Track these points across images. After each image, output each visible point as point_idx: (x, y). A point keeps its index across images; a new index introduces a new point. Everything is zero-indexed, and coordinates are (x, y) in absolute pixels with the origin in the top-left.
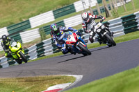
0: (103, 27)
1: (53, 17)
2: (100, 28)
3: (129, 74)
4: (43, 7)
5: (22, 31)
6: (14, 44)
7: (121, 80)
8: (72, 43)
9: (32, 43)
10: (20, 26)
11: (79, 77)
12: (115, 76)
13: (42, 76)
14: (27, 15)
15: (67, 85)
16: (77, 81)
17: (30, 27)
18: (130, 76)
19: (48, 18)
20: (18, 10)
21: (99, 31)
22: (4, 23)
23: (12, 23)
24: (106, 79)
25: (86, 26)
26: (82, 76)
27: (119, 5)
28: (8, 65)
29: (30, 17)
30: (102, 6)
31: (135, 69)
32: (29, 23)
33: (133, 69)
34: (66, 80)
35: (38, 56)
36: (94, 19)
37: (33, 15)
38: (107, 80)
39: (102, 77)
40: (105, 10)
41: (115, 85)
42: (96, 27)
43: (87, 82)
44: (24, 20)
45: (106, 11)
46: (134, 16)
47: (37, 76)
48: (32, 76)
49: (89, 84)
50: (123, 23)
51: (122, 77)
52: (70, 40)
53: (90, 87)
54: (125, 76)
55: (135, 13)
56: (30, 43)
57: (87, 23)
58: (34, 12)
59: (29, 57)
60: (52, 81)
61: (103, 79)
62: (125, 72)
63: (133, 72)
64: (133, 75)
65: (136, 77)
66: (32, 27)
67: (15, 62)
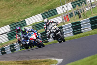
4: (35, 11)
7: (89, 62)
8: (34, 39)
11: (60, 60)
12: (85, 59)
13: (34, 60)
14: (24, 16)
19: (38, 18)
20: (17, 13)
21: (55, 31)
22: (7, 22)
23: (13, 22)
25: (46, 27)
26: (62, 59)
27: (87, 9)
28: (10, 52)
30: (76, 10)
32: (25, 22)
34: (51, 63)
37: (27, 17)
39: (76, 60)
40: (77, 13)
42: (53, 28)
45: (79, 13)
48: (27, 60)
50: (90, 22)
51: (89, 60)
52: (32, 37)
54: (92, 59)
60: (41, 63)
61: (76, 62)
66: (27, 25)
67: (15, 50)
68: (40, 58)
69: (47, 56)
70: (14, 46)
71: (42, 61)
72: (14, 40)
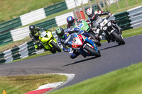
0: (110, 24)
1: (44, 14)
2: (106, 25)
3: (123, 73)
4: (34, 4)
5: (12, 29)
6: (44, 33)
7: (114, 79)
9: (23, 41)
10: (10, 23)
11: (70, 76)
12: (108, 75)
13: (33, 75)
14: (18, 12)
15: (59, 84)
16: (69, 80)
17: (21, 25)
18: (123, 75)
19: (39, 15)
20: (9, 7)
21: (105, 28)
23: (3, 21)
24: (98, 78)
25: (92, 24)
26: (74, 75)
27: (111, 2)
29: (21, 15)
31: (129, 68)
32: (20, 21)
33: (126, 68)
34: (57, 79)
35: (29, 54)
36: (100, 15)
37: (23, 13)
38: (100, 78)
39: (95, 76)
40: (97, 8)
41: (108, 84)
43: (80, 81)
44: (15, 18)
46: (127, 13)
47: (28, 75)
48: (22, 75)
49: (81, 83)
51: (114, 76)
52: (76, 43)
53: (82, 86)
54: (118, 75)
55: (128, 11)
56: (20, 41)
57: (92, 20)
58: (25, 10)
59: (20, 55)
60: (43, 80)
61: (95, 78)
62: (118, 70)
63: (127, 71)
64: (126, 74)
65: (129, 76)
66: (23, 25)
67: (5, 61)
68: (42, 72)
69: (52, 69)
70: (4, 54)
71: (44, 78)
72: (3, 47)
